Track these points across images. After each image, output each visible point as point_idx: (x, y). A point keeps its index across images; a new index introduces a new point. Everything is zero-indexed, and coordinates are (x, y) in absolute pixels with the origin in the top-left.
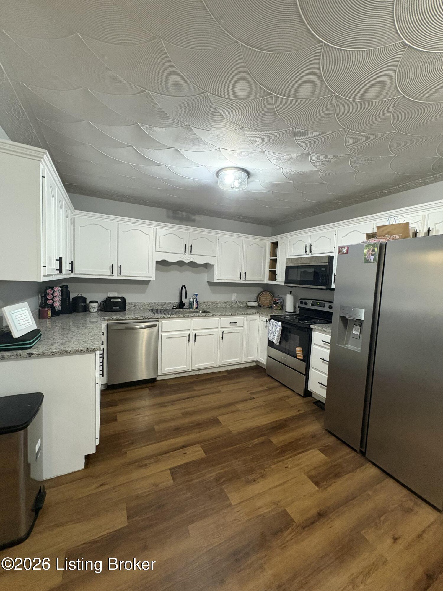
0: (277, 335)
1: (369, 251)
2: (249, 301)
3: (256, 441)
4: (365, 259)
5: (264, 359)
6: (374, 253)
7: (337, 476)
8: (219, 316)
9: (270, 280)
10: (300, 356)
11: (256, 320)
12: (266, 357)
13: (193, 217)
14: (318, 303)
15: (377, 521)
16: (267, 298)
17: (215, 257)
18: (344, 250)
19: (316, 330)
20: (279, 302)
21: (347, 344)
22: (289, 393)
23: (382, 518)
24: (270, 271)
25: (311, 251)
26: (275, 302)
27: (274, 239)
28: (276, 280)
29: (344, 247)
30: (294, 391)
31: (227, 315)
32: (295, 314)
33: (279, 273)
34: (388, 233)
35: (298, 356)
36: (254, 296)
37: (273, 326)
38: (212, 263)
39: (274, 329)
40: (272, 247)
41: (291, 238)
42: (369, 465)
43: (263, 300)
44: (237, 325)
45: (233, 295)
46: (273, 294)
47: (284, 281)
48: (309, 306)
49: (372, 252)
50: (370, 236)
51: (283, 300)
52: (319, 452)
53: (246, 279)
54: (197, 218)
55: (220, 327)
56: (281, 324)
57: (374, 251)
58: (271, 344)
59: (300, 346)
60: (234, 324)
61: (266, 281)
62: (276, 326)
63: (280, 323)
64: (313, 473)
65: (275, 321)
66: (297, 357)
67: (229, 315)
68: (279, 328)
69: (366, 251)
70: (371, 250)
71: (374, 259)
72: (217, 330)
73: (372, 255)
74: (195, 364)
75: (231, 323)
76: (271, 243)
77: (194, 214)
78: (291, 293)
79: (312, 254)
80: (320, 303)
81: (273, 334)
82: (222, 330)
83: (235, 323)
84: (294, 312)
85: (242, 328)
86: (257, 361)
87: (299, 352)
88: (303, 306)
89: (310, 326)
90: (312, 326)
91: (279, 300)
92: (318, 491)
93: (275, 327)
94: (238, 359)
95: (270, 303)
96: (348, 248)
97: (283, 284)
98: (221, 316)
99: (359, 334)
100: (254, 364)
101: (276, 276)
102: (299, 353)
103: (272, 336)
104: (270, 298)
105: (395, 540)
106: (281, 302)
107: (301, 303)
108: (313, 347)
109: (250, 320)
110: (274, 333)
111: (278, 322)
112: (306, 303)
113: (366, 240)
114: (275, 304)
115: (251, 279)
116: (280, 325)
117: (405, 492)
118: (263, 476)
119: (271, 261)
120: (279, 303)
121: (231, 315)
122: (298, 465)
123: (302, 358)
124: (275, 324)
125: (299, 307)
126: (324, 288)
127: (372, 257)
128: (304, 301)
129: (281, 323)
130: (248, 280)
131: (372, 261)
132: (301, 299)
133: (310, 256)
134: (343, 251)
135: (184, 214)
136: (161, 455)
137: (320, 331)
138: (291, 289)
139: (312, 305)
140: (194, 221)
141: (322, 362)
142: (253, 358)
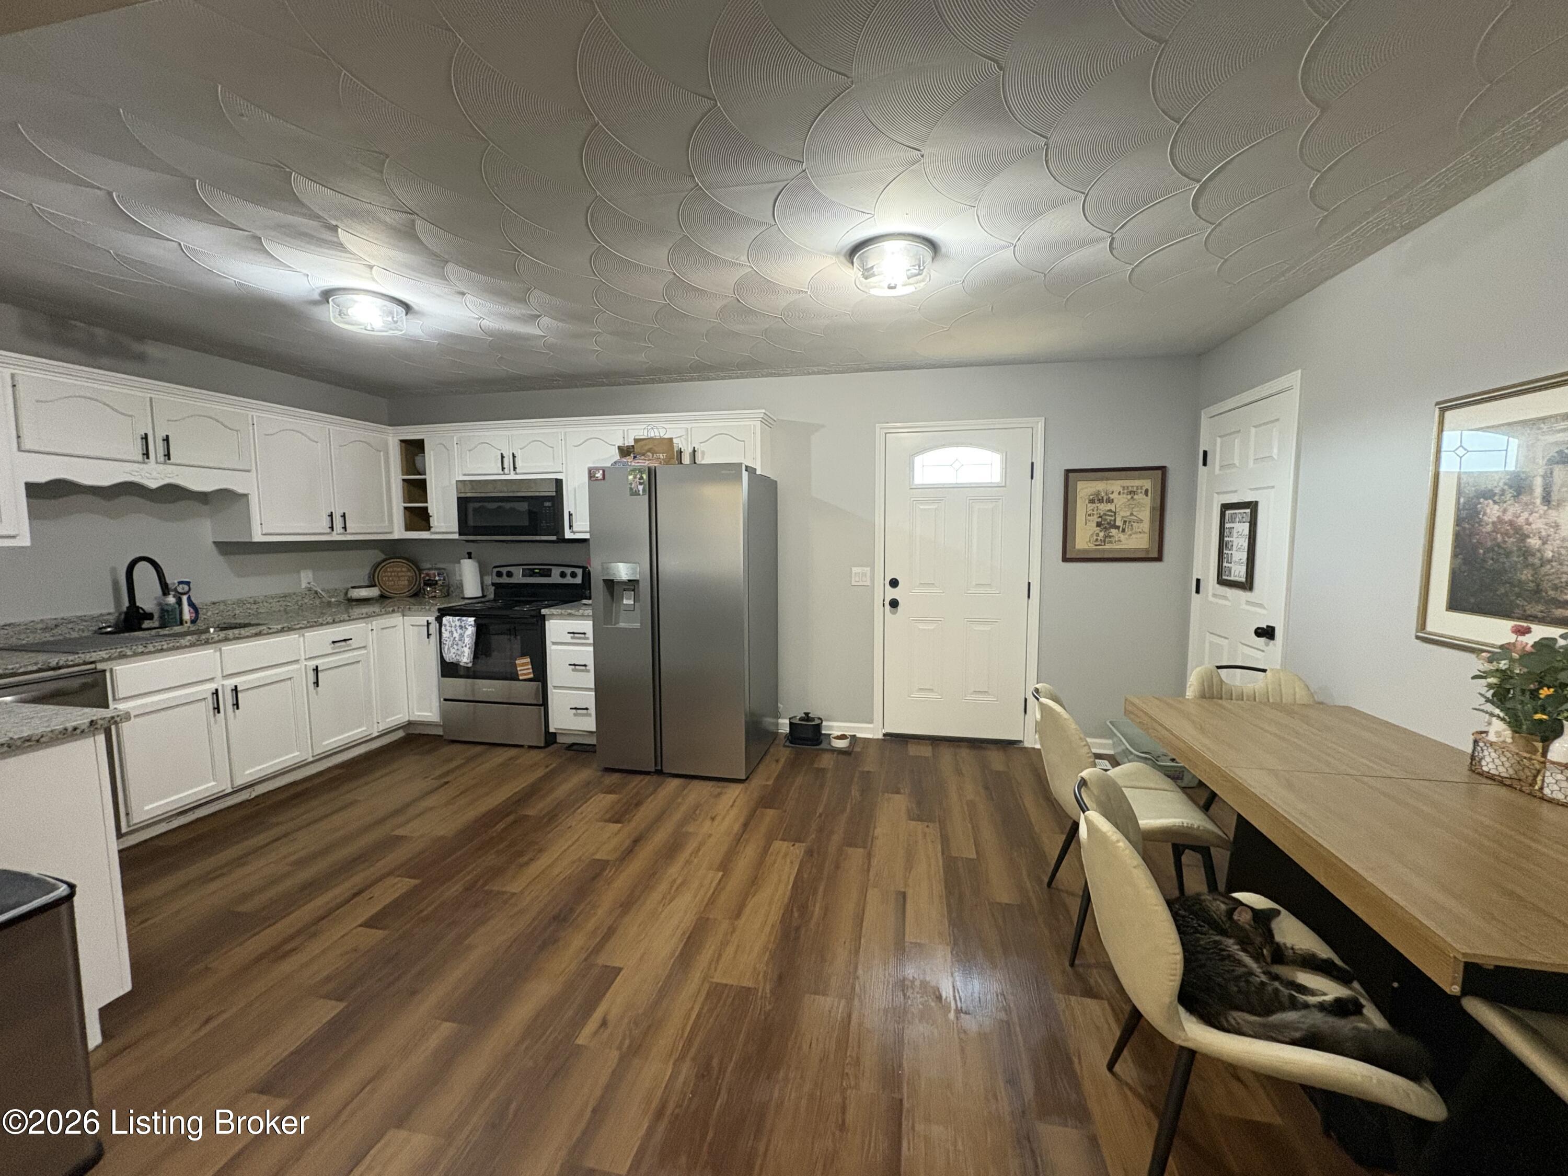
0: (468, 646)
1: (635, 477)
2: (353, 588)
3: (501, 826)
4: (631, 489)
5: (431, 711)
6: (642, 481)
7: (638, 804)
8: (301, 628)
9: (408, 528)
10: (529, 674)
11: (395, 626)
12: (435, 703)
13: (137, 347)
14: (537, 571)
15: (694, 816)
16: (400, 574)
17: (249, 471)
18: (599, 475)
19: (552, 616)
20: (440, 580)
21: (618, 623)
22: (513, 752)
23: (698, 812)
24: (406, 508)
25: (515, 468)
26: (429, 580)
27: (412, 433)
28: (432, 530)
29: (598, 469)
30: (522, 746)
31: (322, 625)
32: (483, 600)
33: (437, 513)
34: (649, 451)
35: (522, 675)
36: (362, 574)
37: (453, 629)
38: (240, 490)
39: (456, 635)
40: (403, 448)
41: (460, 435)
42: (669, 780)
43: (389, 580)
44: (350, 645)
45: (303, 574)
46: (414, 563)
47: (457, 529)
48: (519, 577)
49: (640, 479)
50: (625, 452)
51: (447, 575)
52: (603, 795)
53: (349, 530)
54: (153, 350)
55: (303, 657)
56: (475, 621)
57: (641, 478)
58: (449, 669)
59: (523, 655)
60: (343, 643)
61: (398, 532)
62: (461, 627)
63: (471, 620)
64: (608, 816)
65: (457, 618)
66: (521, 678)
67: (328, 623)
68: (471, 631)
69: (631, 477)
70: (638, 476)
71: (644, 490)
72: (295, 666)
73: (641, 484)
74: (244, 771)
75: (334, 642)
76: (402, 441)
77: (141, 338)
78: (470, 556)
79: (516, 474)
80: (540, 569)
81: (455, 646)
82: (313, 663)
83: (345, 640)
84: (484, 596)
85: (363, 652)
86: (410, 724)
87: (522, 666)
88: (505, 580)
89: (540, 612)
90: (543, 611)
91: (439, 574)
92: (622, 827)
93: (459, 631)
94: (364, 728)
95: (409, 585)
96: (604, 471)
97: (456, 536)
98: (306, 627)
99: (632, 603)
100: (401, 734)
101: (431, 519)
102: (524, 667)
103: (453, 651)
104: (409, 574)
105: (713, 819)
106: (444, 580)
107: (499, 574)
108: (551, 649)
109: (383, 629)
110: (457, 645)
111: (464, 618)
112: (510, 574)
113: (619, 458)
114: (430, 585)
115: (358, 530)
116: (473, 623)
117: (711, 783)
118: (541, 851)
119: (406, 484)
120: (440, 583)
121: (334, 622)
122: (583, 818)
123: (532, 676)
124: (458, 623)
125: (493, 584)
126: (554, 538)
127: (641, 488)
128: (504, 570)
129: (473, 619)
130: (354, 531)
131: (641, 492)
132: (495, 567)
133: (513, 476)
134: (597, 475)
135: (99, 332)
136: (314, 924)
137: (561, 617)
138: (471, 548)
139: (523, 576)
140: (141, 358)
141: (573, 670)
142: (401, 717)
